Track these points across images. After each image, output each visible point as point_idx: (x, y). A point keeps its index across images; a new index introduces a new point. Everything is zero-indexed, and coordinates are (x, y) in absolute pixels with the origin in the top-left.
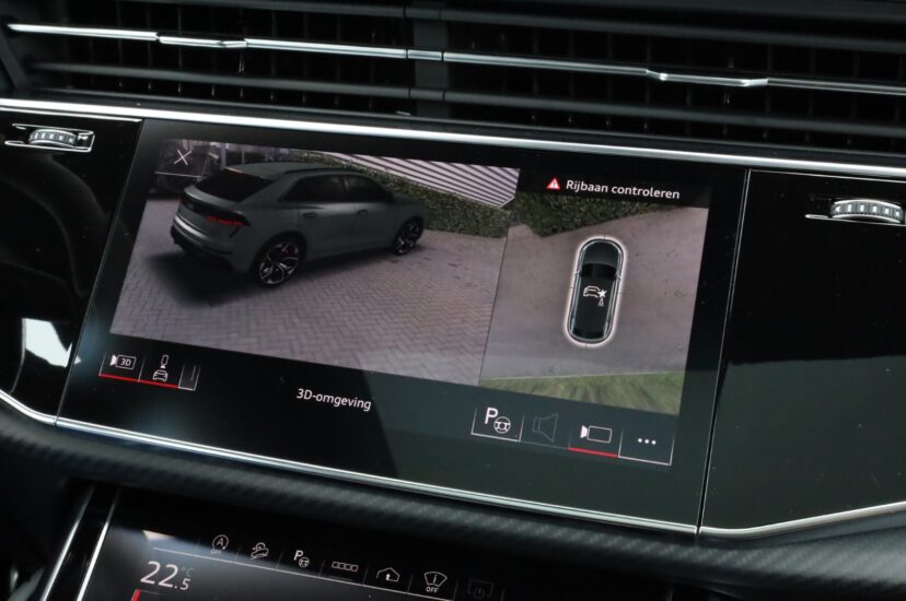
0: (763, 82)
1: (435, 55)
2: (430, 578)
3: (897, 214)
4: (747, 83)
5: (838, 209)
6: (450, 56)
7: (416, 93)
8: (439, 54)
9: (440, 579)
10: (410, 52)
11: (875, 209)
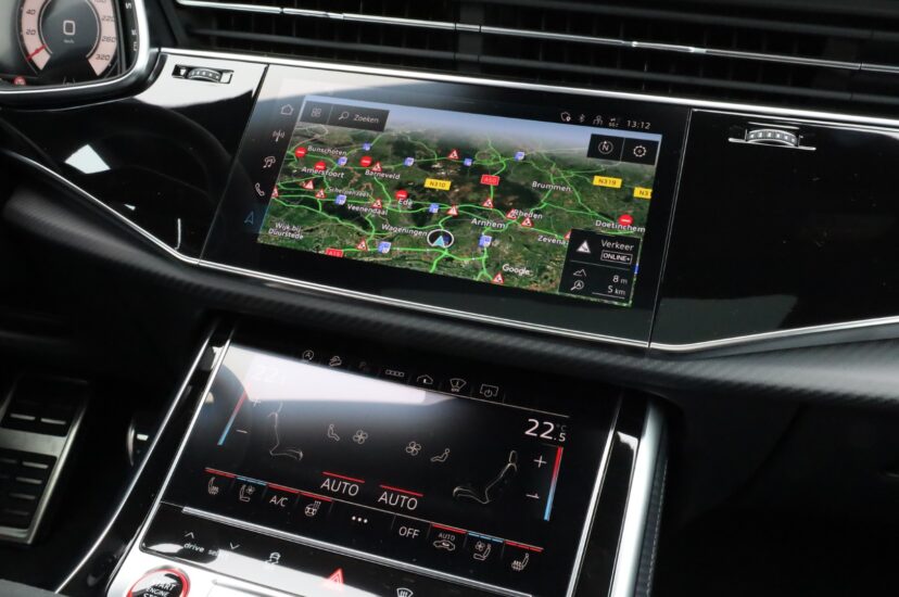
0: (703, 51)
1: (475, 28)
2: (454, 383)
3: (793, 140)
4: (693, 50)
5: (752, 136)
6: (485, 29)
7: (459, 56)
8: (478, 27)
9: (461, 384)
10: (458, 25)
11: (778, 136)
